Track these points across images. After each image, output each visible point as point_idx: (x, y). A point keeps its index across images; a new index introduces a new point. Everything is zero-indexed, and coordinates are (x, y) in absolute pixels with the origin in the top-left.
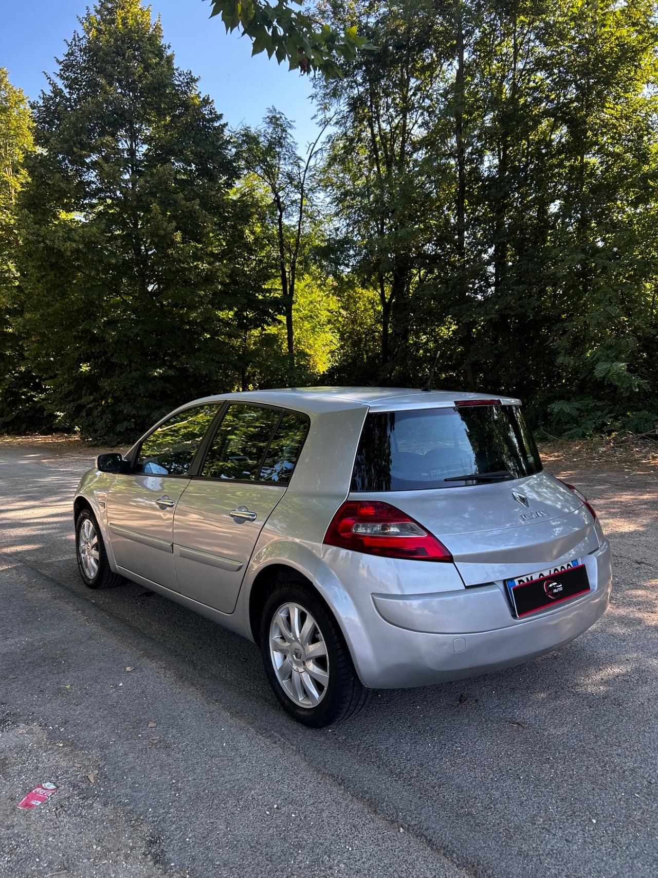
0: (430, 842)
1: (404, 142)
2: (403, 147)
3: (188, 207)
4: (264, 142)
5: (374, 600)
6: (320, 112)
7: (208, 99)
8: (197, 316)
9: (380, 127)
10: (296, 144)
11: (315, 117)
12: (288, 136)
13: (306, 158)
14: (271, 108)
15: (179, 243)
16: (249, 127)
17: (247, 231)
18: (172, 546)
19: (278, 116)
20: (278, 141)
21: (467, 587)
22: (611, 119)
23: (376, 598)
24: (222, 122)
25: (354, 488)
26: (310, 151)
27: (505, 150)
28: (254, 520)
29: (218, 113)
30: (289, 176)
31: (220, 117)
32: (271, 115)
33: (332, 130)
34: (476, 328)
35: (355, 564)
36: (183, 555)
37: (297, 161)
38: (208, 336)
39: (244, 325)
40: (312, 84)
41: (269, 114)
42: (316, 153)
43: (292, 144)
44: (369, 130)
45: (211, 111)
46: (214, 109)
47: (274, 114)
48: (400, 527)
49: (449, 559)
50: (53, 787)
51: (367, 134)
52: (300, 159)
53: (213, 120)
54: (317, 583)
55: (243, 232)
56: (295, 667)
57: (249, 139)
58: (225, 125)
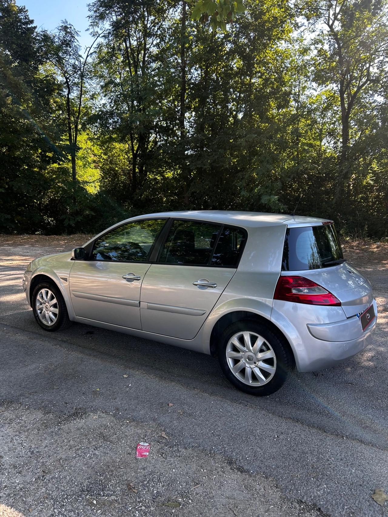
0: (361, 441)
1: (145, 54)
2: (144, 57)
3: (15, 81)
4: (57, 42)
5: (308, 328)
6: (91, 27)
7: (24, 9)
8: (21, 154)
9: (130, 43)
10: (80, 47)
11: (88, 30)
12: (76, 41)
13: (84, 56)
14: (64, 21)
15: (9, 104)
16: (47, 31)
17: (51, 100)
18: (140, 303)
19: (69, 26)
20: (68, 44)
21: (348, 318)
22: (270, 59)
23: (309, 326)
24: (33, 25)
25: (283, 269)
26: (87, 52)
27: (207, 68)
28: (215, 287)
29: (31, 19)
30: (74, 66)
31: (32, 22)
32: (64, 25)
33: (101, 40)
34: (193, 173)
35: (295, 309)
36: (149, 308)
37: (78, 57)
38: (26, 167)
39: (46, 161)
40: (88, 8)
41: (63, 24)
42: (91, 54)
43: (77, 46)
44: (124, 44)
45: (25, 17)
46: (28, 16)
47: (66, 24)
48: (308, 289)
49: (339, 304)
50: (148, 444)
51: (123, 46)
52: (80, 56)
53: (26, 23)
54: (273, 320)
55: (49, 101)
56: (247, 365)
57: (46, 38)
58: (35, 28)
